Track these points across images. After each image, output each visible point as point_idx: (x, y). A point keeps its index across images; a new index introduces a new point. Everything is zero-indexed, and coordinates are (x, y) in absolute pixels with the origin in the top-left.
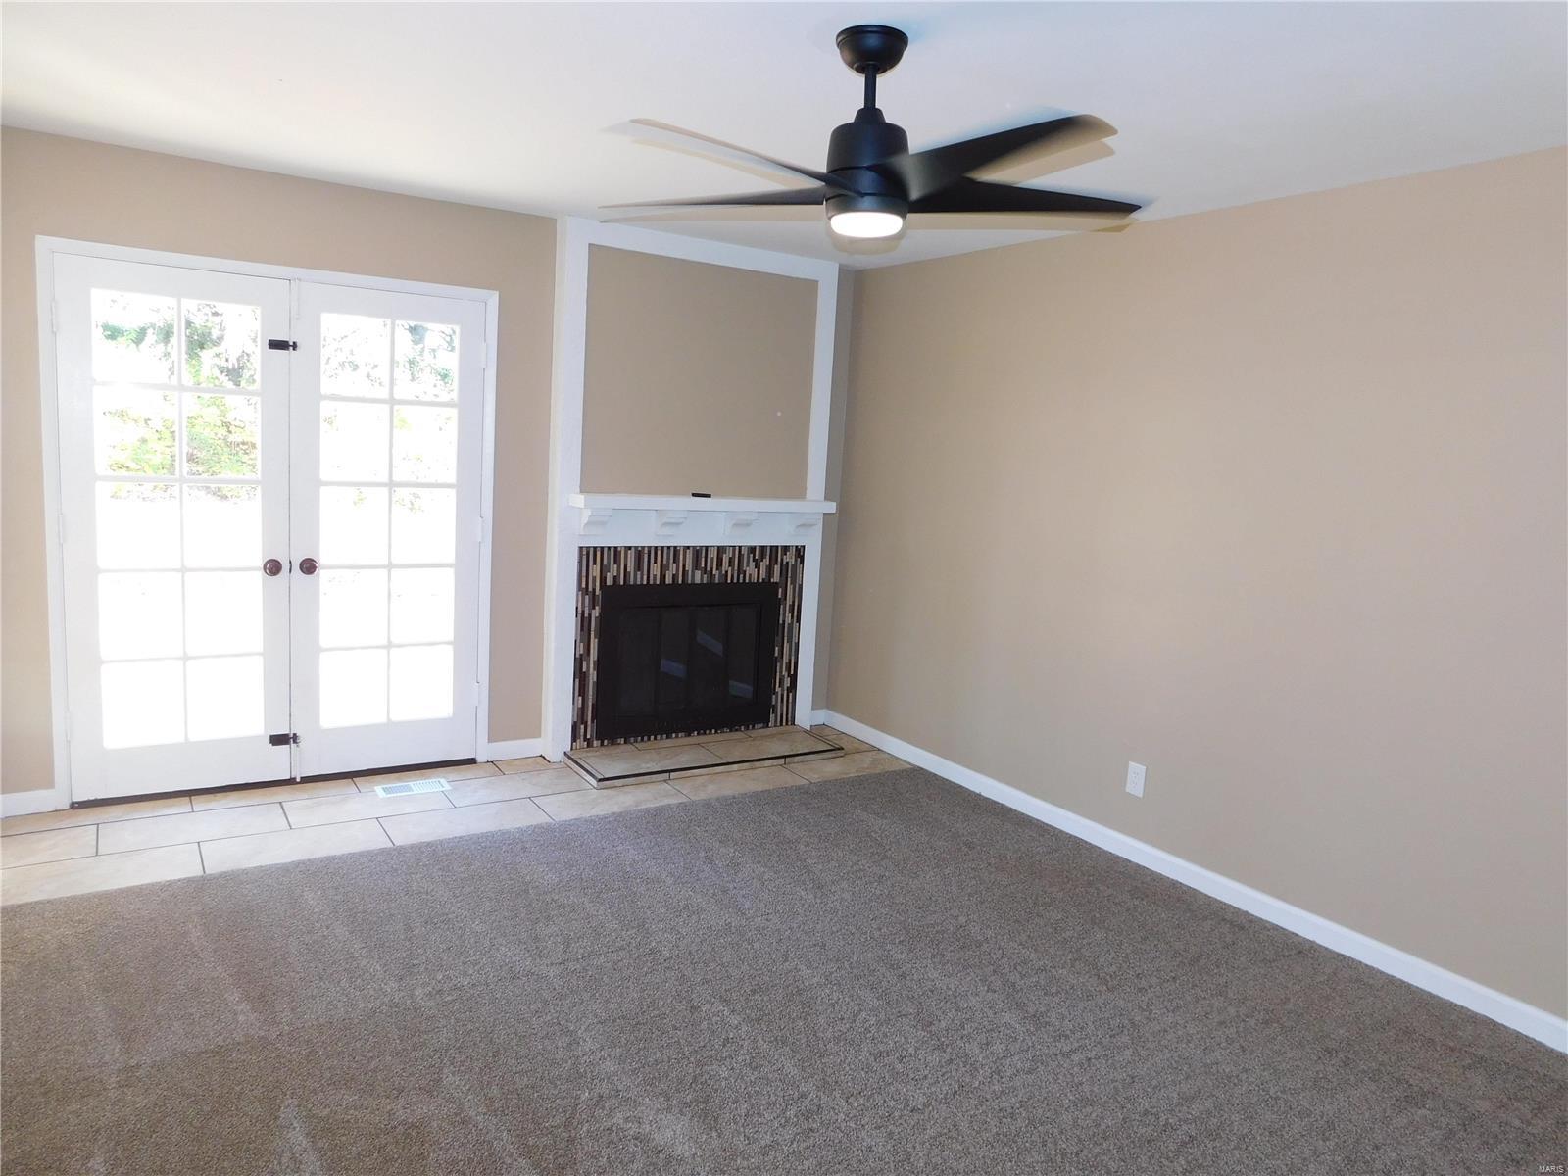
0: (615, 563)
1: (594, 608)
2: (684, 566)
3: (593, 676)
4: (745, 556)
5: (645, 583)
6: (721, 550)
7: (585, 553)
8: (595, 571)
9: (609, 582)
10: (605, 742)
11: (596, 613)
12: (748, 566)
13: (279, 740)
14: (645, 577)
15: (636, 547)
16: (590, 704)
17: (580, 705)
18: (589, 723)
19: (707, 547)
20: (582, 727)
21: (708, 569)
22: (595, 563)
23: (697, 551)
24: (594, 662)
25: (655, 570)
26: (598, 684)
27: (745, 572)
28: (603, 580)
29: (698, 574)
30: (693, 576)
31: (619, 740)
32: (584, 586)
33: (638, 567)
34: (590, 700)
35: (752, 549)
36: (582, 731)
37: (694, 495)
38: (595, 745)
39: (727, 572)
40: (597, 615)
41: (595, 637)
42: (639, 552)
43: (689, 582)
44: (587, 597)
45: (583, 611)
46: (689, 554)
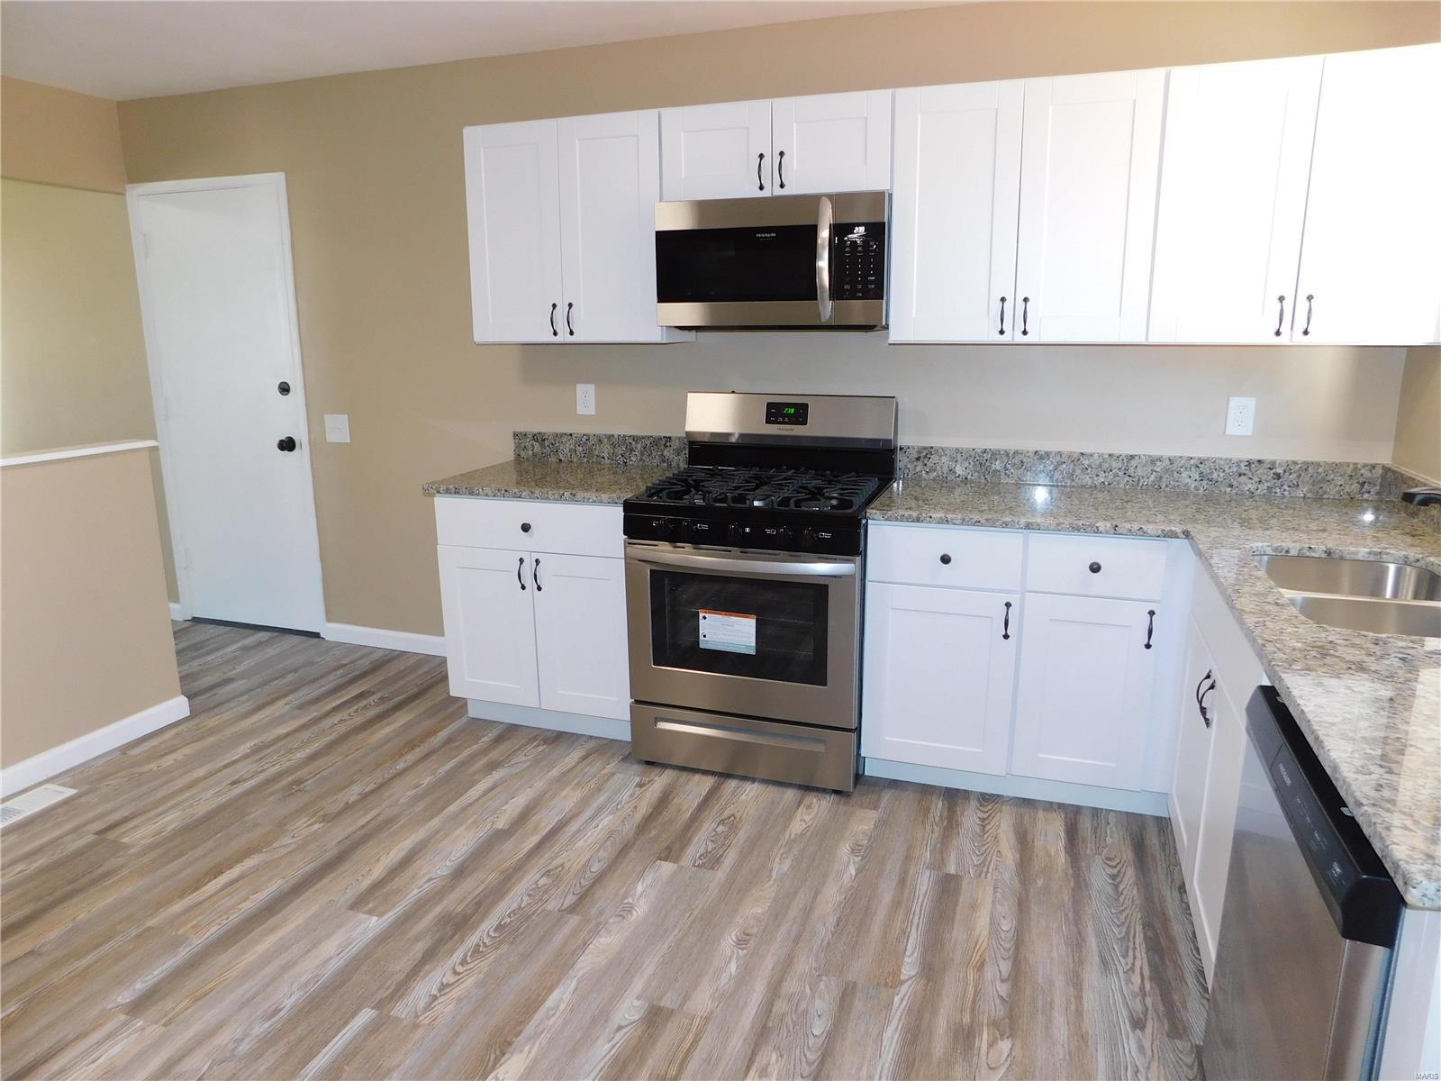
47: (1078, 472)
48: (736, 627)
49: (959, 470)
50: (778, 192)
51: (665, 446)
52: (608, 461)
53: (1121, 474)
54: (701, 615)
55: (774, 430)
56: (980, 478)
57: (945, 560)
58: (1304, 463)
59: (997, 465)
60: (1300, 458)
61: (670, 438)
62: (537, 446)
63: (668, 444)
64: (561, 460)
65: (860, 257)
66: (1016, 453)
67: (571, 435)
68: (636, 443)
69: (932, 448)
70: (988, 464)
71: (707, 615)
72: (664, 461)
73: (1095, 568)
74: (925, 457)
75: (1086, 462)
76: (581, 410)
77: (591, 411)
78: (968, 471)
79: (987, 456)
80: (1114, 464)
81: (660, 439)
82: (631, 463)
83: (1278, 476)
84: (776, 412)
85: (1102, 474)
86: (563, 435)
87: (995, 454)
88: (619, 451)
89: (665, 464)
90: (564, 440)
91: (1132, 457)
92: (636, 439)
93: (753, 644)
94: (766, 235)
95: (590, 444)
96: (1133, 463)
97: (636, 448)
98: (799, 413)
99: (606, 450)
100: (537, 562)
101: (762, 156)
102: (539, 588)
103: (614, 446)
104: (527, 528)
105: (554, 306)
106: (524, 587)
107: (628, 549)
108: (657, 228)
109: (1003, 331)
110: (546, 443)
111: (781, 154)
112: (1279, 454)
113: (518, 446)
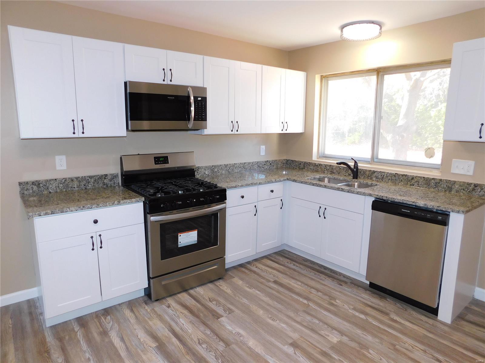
47: (234, 169)
48: (191, 236)
49: (207, 173)
50: (169, 83)
51: (105, 178)
52: (77, 189)
53: (243, 168)
54: (179, 235)
55: (158, 166)
56: (212, 174)
57: (243, 198)
58: (275, 160)
59: (216, 170)
60: (274, 159)
61: (107, 175)
62: (35, 188)
63: (106, 177)
64: (50, 192)
65: (200, 107)
66: (220, 165)
67: (56, 180)
68: (91, 179)
69: (199, 167)
70: (214, 170)
71: (181, 235)
72: (104, 185)
73: (272, 191)
74: (197, 170)
75: (236, 166)
76: (58, 168)
77: (64, 167)
78: (209, 173)
79: (213, 167)
80: (242, 166)
81: (102, 176)
82: (89, 188)
83: (271, 164)
84: (157, 160)
85: (239, 169)
86: (50, 180)
87: (215, 166)
88: (83, 184)
89: (105, 186)
90: (52, 182)
91: (245, 163)
92: (91, 177)
93: (196, 239)
94: (171, 98)
95: (66, 182)
96: (245, 165)
97: (91, 181)
98: (165, 159)
99: (76, 184)
100: (100, 235)
101: (164, 69)
102: (101, 247)
103: (80, 182)
104: (96, 222)
105: (73, 121)
106: (93, 249)
107: (152, 218)
108: (128, 91)
109: (232, 131)
110: (41, 185)
111: (171, 70)
112: (270, 159)
113: (22, 189)
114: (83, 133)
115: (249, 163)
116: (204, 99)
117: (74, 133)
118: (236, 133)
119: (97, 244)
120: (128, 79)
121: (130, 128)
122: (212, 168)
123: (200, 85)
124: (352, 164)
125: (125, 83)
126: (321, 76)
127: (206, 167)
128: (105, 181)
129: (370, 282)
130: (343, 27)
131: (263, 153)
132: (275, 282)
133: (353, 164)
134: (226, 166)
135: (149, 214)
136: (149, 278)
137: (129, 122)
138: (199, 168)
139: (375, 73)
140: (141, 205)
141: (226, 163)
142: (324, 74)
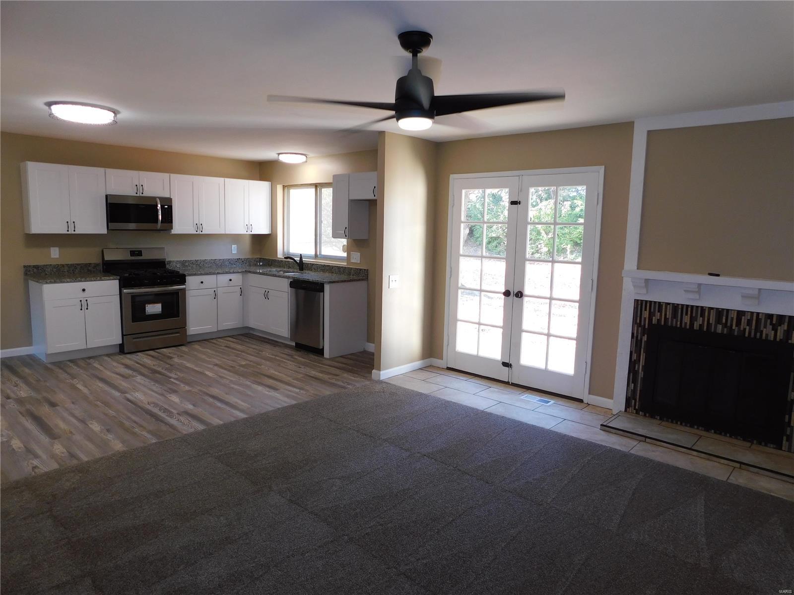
0: (658, 312)
1: (644, 336)
2: (709, 320)
3: (641, 374)
4: (763, 321)
5: (679, 326)
6: (740, 314)
7: (639, 303)
8: (646, 314)
9: (654, 321)
10: (647, 415)
11: (645, 338)
12: (765, 327)
13: (505, 364)
14: (679, 323)
15: (673, 304)
16: (639, 389)
17: (632, 389)
18: (638, 400)
19: (728, 310)
20: (633, 401)
21: (729, 324)
22: (646, 310)
23: (720, 311)
24: (642, 366)
25: (686, 319)
26: (644, 379)
27: (762, 331)
28: (650, 320)
29: (720, 327)
30: (716, 327)
31: (656, 417)
32: (638, 321)
33: (675, 315)
34: (639, 387)
35: (770, 316)
36: (633, 403)
37: (711, 274)
38: (641, 414)
39: (745, 329)
40: (646, 340)
41: (644, 352)
42: (675, 307)
43: (713, 330)
44: (640, 328)
45: (637, 337)
46: (713, 313)
48: (156, 307)
50: (141, 195)
51: (89, 266)
53: (214, 264)
55: (133, 258)
57: (202, 282)
58: (247, 258)
59: (187, 264)
62: (35, 270)
64: (46, 274)
65: (167, 213)
67: (50, 265)
71: (147, 305)
73: (230, 280)
75: (206, 262)
76: (52, 257)
77: (58, 256)
80: (212, 262)
82: (77, 273)
83: (243, 261)
84: (133, 253)
85: (210, 264)
86: (47, 265)
88: (72, 269)
90: (48, 267)
91: (215, 260)
92: (78, 264)
93: (161, 310)
94: (142, 206)
95: (59, 268)
97: (78, 267)
98: (140, 253)
99: (66, 269)
100: (87, 300)
101: (136, 185)
102: (87, 309)
103: (69, 267)
104: (84, 290)
105: (67, 222)
106: (81, 309)
107: (125, 291)
108: (109, 202)
109: (197, 231)
110: (40, 268)
111: (142, 185)
112: (242, 257)
113: (26, 270)
114: (74, 231)
115: (220, 260)
116: (170, 207)
117: (68, 231)
118: (201, 233)
119: (84, 307)
120: (108, 193)
121: (110, 229)
122: (183, 263)
123: (167, 196)
124: (297, 259)
125: (107, 196)
126: (283, 186)
127: (178, 261)
128: (89, 268)
129: (296, 343)
130: (279, 154)
131: (234, 252)
132: (226, 347)
133: (299, 259)
134: (197, 261)
135: (123, 287)
136: (123, 335)
137: (109, 224)
138: (170, 262)
139: (314, 187)
140: (117, 282)
141: (197, 259)
142: (285, 185)
